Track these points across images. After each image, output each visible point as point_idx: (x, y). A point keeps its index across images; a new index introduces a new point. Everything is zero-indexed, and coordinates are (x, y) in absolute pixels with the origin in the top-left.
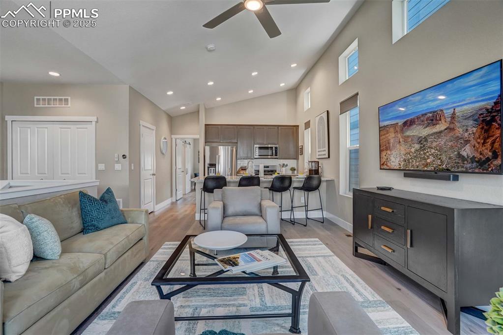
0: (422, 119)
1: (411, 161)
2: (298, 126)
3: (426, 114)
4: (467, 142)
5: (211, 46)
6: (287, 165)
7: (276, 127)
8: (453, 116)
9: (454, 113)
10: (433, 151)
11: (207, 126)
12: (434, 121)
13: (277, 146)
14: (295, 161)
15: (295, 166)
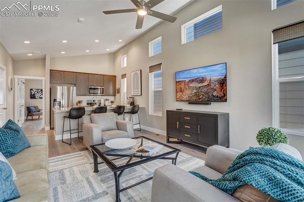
0: (197, 80)
1: (192, 97)
2: (116, 76)
3: (199, 78)
4: (215, 90)
5: (82, 19)
6: (109, 100)
7: (103, 76)
8: (210, 80)
9: (210, 79)
10: (202, 93)
11: (51, 71)
12: (203, 81)
13: (103, 87)
14: (113, 97)
15: (113, 100)
